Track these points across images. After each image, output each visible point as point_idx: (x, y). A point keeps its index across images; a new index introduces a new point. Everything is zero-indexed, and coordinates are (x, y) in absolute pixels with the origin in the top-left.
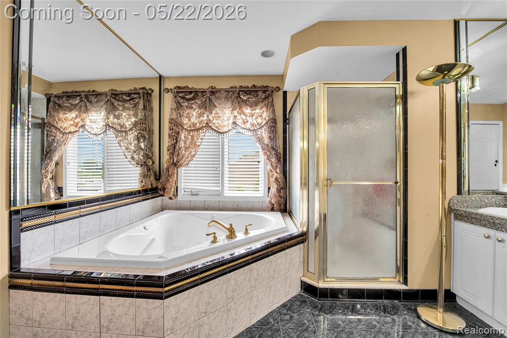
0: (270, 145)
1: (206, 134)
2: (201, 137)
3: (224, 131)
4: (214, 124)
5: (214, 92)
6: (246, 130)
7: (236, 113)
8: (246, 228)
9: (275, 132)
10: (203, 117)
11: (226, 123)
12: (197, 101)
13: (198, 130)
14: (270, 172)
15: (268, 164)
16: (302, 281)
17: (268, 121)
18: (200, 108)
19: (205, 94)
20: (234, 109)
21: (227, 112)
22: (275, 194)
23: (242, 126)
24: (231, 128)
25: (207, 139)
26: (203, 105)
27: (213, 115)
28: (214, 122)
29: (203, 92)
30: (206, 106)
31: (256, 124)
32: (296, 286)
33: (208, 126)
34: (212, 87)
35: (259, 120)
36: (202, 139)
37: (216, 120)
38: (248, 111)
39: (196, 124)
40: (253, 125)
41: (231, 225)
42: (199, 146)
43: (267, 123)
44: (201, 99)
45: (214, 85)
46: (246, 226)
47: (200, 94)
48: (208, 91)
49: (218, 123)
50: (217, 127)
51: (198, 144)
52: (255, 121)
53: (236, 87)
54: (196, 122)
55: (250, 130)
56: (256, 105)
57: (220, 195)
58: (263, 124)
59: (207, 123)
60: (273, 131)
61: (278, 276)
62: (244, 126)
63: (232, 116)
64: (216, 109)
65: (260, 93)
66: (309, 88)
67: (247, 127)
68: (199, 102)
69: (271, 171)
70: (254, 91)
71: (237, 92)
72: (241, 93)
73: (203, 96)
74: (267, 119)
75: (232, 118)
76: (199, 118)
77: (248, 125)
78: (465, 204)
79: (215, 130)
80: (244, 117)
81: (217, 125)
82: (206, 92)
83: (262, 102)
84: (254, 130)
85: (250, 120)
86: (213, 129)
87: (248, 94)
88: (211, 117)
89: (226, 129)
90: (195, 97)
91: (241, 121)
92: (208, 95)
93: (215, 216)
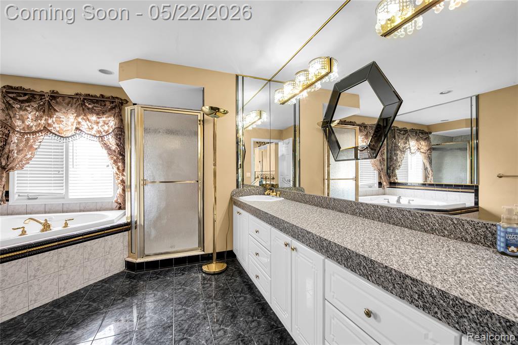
0: (117, 151)
1: (45, 137)
2: (39, 141)
3: (67, 136)
4: (54, 128)
5: (54, 96)
6: (91, 136)
7: (80, 119)
8: (66, 223)
9: (122, 139)
10: (41, 120)
11: (70, 128)
12: (32, 104)
13: (34, 133)
14: (115, 175)
15: (114, 168)
16: (126, 261)
17: (115, 128)
18: (37, 111)
19: (43, 97)
20: (78, 116)
21: (70, 117)
22: (120, 195)
23: (87, 132)
24: (74, 134)
25: (45, 142)
26: (42, 109)
27: (54, 119)
28: (54, 126)
29: (42, 95)
30: (44, 110)
31: (102, 131)
32: (120, 265)
33: (46, 129)
34: (53, 91)
35: (106, 128)
36: (40, 142)
37: (58, 124)
38: (94, 118)
39: (32, 127)
40: (99, 132)
41: (46, 220)
42: (36, 149)
43: (113, 131)
44: (37, 102)
45: (56, 89)
46: (66, 221)
47: (37, 97)
48: (46, 95)
49: (59, 127)
50: (58, 132)
51: (35, 147)
52: (100, 129)
53: (81, 95)
54: (32, 124)
55: (95, 136)
56: (103, 113)
57: (64, 198)
58: (110, 131)
59: (45, 127)
60: (120, 138)
61: (95, 258)
62: (89, 133)
63: (75, 121)
64: (57, 114)
65: (108, 104)
66: (131, 109)
67: (93, 134)
68: (36, 106)
69: (117, 174)
70: (101, 101)
71: (82, 99)
72: (85, 101)
73: (41, 99)
74: (114, 127)
75: (75, 124)
76: (35, 121)
77: (93, 132)
78: (240, 194)
79: (56, 135)
80: (89, 124)
81: (58, 129)
82: (44, 95)
83: (109, 111)
84: (100, 136)
85: (95, 127)
86: (53, 133)
87: (94, 103)
88: (50, 121)
89: (69, 134)
90: (31, 100)
91: (86, 127)
92: (47, 99)
93: (54, 217)
